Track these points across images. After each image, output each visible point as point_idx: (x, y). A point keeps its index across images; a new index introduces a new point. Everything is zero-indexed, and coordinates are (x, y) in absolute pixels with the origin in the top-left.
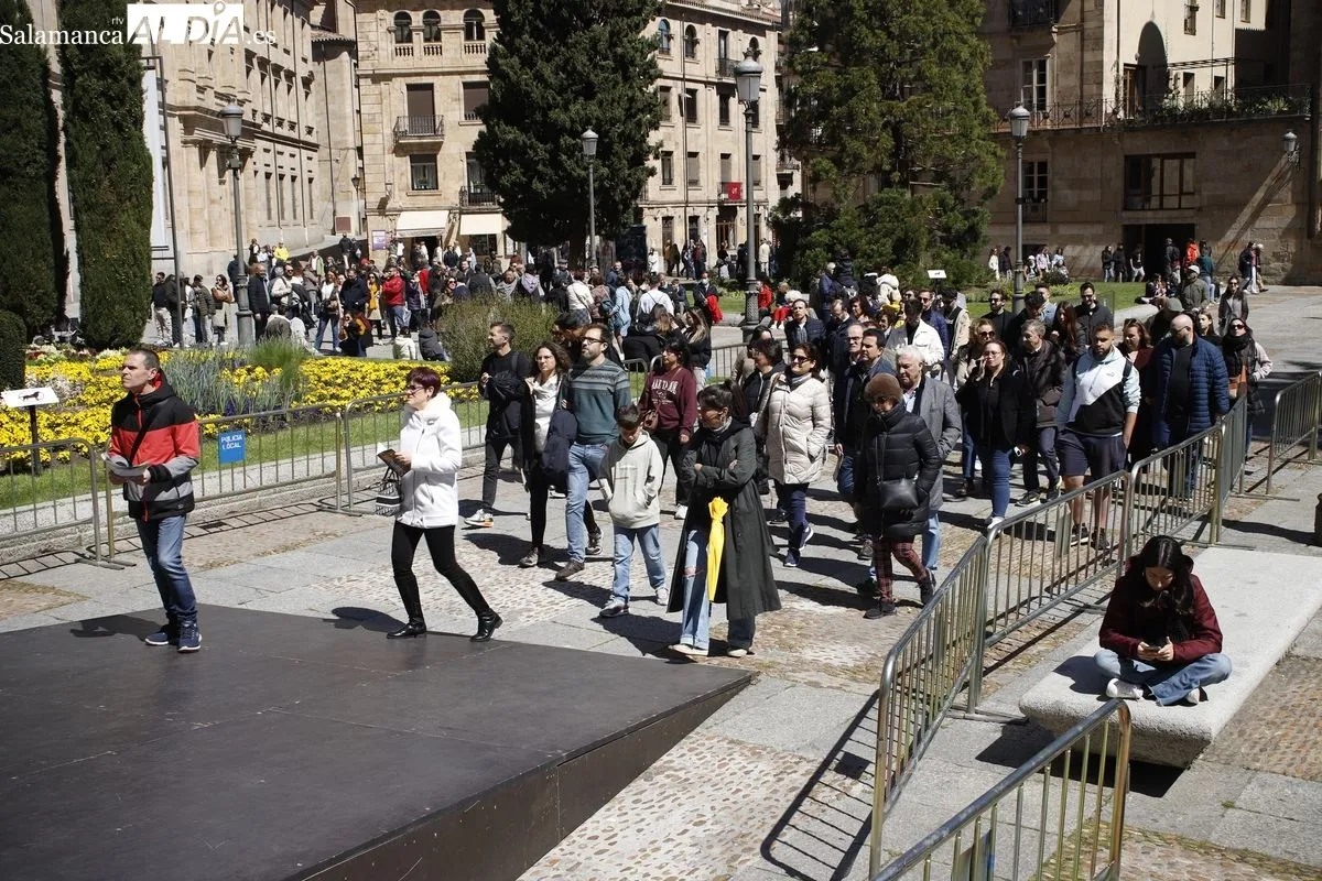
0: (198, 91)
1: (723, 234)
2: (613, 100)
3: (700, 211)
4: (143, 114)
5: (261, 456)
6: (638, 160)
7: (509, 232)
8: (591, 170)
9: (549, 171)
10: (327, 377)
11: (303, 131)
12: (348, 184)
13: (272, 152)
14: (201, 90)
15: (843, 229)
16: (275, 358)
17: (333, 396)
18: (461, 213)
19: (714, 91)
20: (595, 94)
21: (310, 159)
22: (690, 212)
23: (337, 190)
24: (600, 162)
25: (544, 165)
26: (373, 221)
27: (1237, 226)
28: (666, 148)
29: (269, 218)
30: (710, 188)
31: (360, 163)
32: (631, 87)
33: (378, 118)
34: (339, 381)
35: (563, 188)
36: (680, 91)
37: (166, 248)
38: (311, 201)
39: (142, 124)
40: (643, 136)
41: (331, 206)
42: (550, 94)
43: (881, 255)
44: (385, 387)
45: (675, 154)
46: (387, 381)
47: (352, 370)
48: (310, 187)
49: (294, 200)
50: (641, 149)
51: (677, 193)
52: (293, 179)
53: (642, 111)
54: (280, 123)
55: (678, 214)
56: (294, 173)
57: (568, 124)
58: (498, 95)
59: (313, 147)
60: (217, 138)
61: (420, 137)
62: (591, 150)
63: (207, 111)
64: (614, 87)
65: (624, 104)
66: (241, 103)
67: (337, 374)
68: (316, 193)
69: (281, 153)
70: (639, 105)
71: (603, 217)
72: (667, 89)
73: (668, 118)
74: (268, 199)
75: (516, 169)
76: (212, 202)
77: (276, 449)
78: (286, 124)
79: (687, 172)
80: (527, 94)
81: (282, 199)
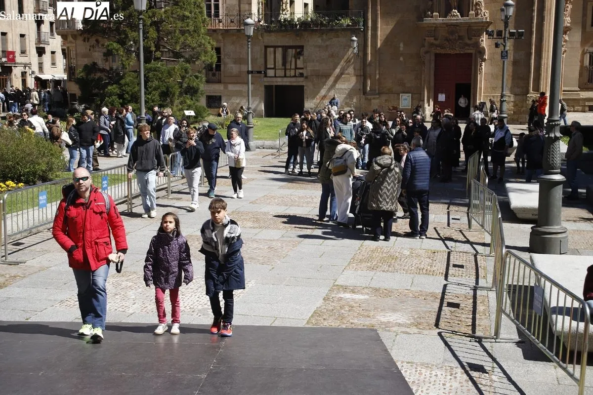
15: (128, 85)
27: (326, 87)
43: (153, 101)
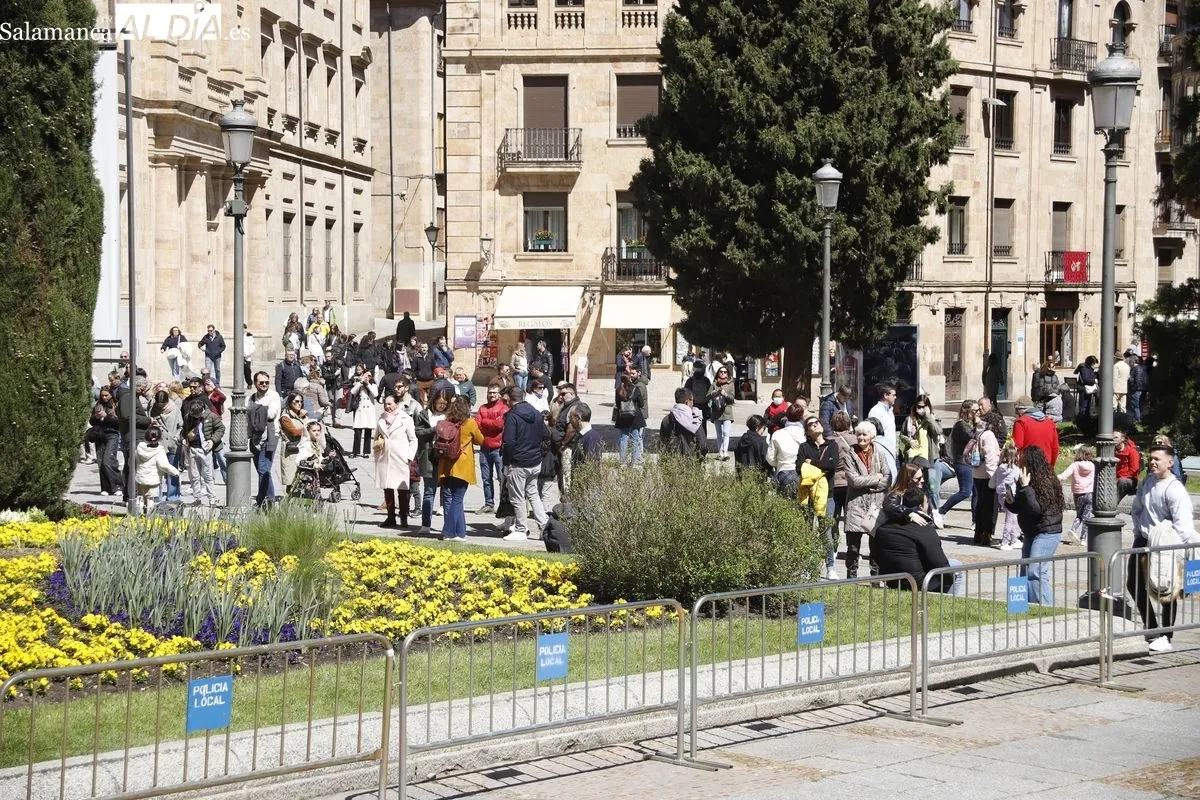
0: (181, 76)
1: (1051, 341)
2: (871, 113)
3: (1013, 300)
4: (93, 122)
5: (258, 715)
6: (908, 215)
7: (683, 328)
8: (828, 233)
9: (755, 229)
10: (373, 575)
11: (350, 146)
12: (419, 237)
13: (296, 180)
14: (186, 74)
16: (287, 538)
17: (381, 611)
18: (604, 291)
19: (1047, 94)
20: (841, 102)
21: (358, 191)
22: (995, 301)
23: (399, 243)
24: (843, 217)
25: (748, 219)
26: (457, 300)
28: (958, 192)
29: (287, 287)
30: (1031, 261)
31: (440, 201)
32: (902, 91)
33: (474, 130)
34: (392, 583)
35: (779, 260)
36: (985, 95)
37: (117, 343)
38: (356, 261)
39: (90, 140)
40: (919, 174)
41: (387, 271)
42: (762, 101)
44: (468, 597)
45: (972, 203)
46: (471, 586)
47: (413, 563)
48: (356, 239)
49: (328, 260)
50: (916, 196)
51: (974, 268)
52: (329, 224)
53: (919, 131)
54: (313, 132)
55: (974, 304)
56: (330, 215)
57: (791, 153)
58: (676, 101)
59: (364, 173)
60: (208, 154)
61: (541, 164)
62: (829, 197)
63: (195, 109)
64: (874, 91)
65: (889, 120)
66: (251, 97)
67: (389, 570)
68: (365, 247)
69: (312, 182)
70: (916, 122)
71: (844, 308)
72: (962, 91)
73: (964, 139)
74: (287, 257)
75: (698, 224)
76: (194, 258)
77: (282, 705)
78: (322, 134)
79: (991, 232)
80: (724, 99)
81: (309, 258)
